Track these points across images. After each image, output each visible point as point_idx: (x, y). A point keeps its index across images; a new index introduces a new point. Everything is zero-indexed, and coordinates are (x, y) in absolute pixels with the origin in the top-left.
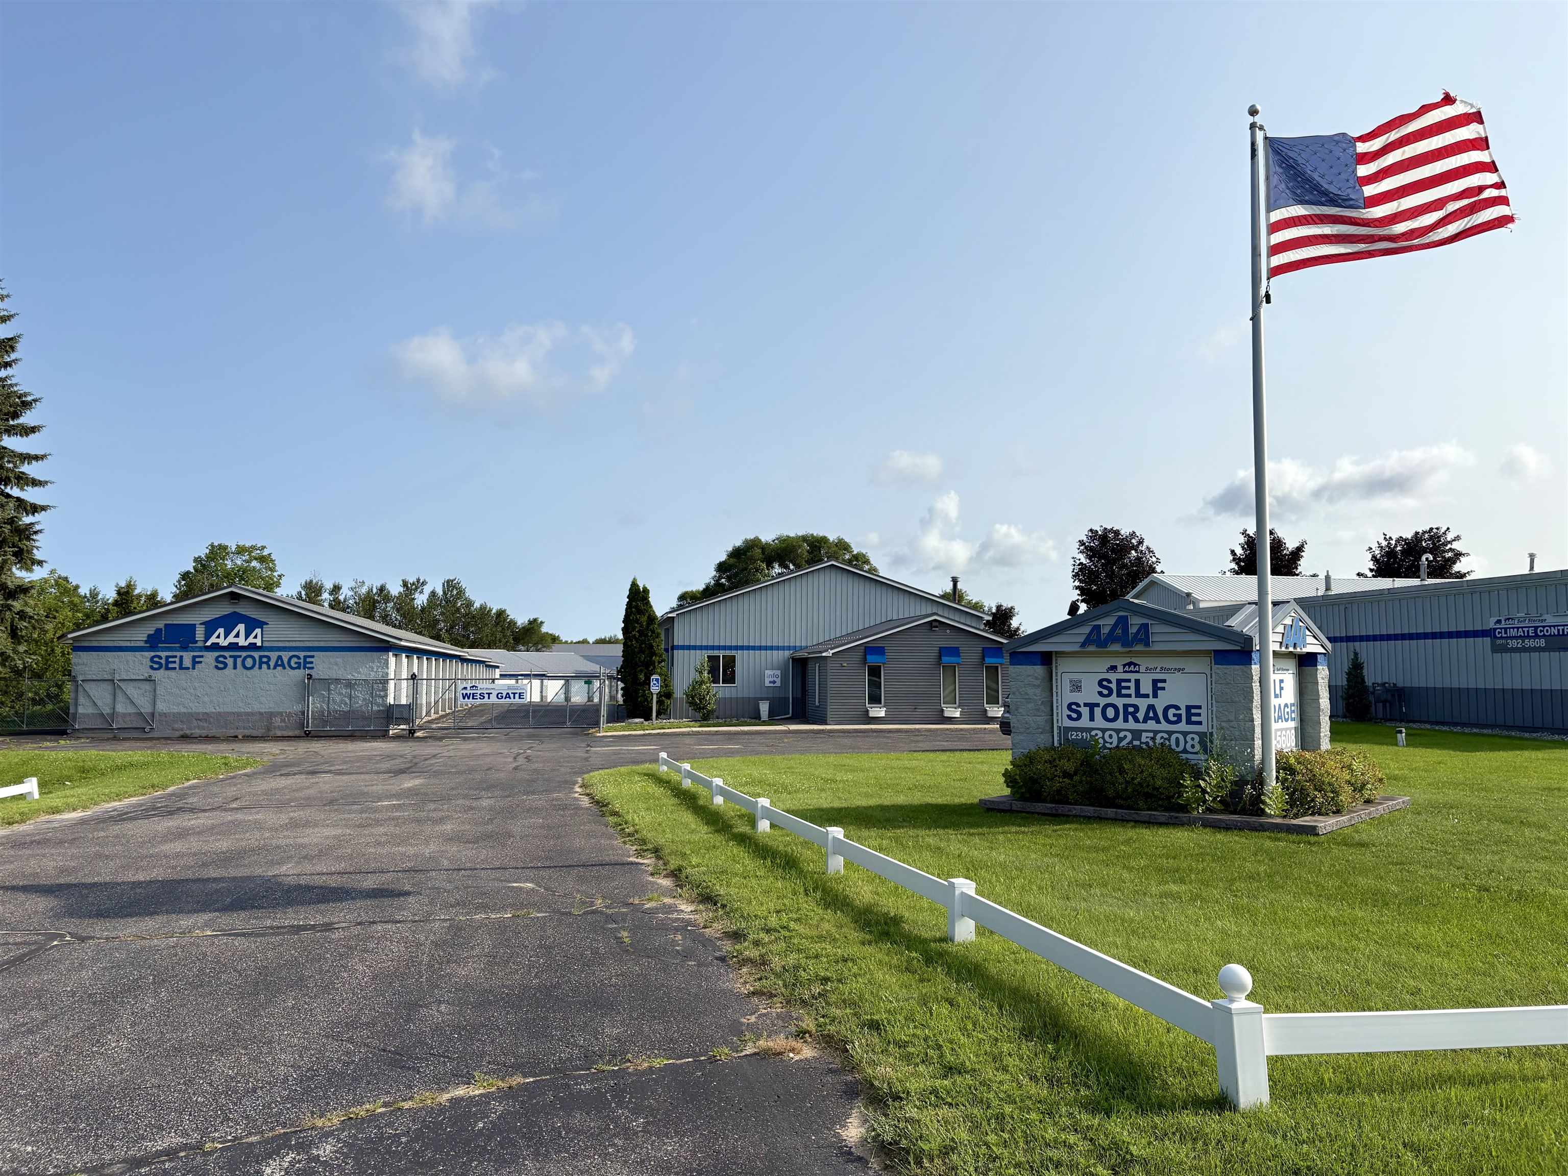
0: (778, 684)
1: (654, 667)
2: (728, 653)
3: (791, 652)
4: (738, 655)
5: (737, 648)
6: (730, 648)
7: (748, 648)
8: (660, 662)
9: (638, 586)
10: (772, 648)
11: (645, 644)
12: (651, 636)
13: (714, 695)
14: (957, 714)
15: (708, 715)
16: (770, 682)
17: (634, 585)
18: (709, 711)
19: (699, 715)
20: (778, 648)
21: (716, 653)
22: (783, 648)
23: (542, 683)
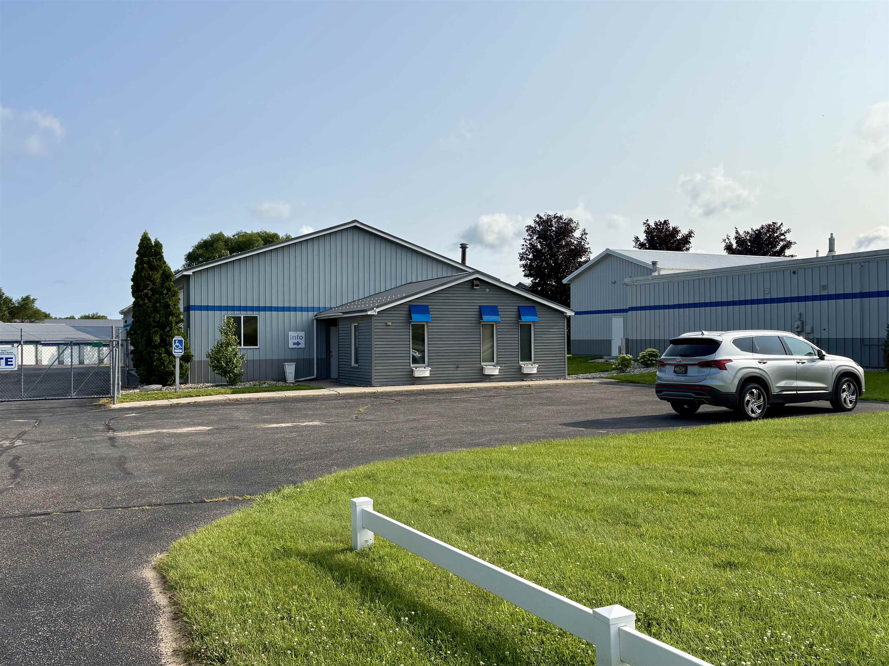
0: (302, 345)
1: (171, 329)
2: (250, 314)
3: (315, 313)
4: (261, 316)
5: (259, 309)
6: (252, 309)
7: (271, 309)
8: (177, 323)
9: (149, 240)
10: (295, 309)
11: (160, 302)
12: (166, 294)
13: (242, 358)
14: (496, 372)
15: (234, 380)
16: (294, 344)
17: (145, 240)
18: (236, 375)
19: (225, 380)
20: (302, 309)
21: (237, 314)
22: (307, 309)
23: (37, 348)
